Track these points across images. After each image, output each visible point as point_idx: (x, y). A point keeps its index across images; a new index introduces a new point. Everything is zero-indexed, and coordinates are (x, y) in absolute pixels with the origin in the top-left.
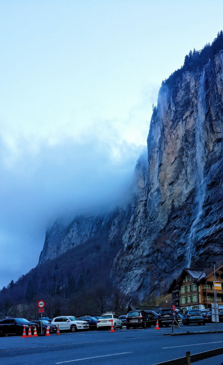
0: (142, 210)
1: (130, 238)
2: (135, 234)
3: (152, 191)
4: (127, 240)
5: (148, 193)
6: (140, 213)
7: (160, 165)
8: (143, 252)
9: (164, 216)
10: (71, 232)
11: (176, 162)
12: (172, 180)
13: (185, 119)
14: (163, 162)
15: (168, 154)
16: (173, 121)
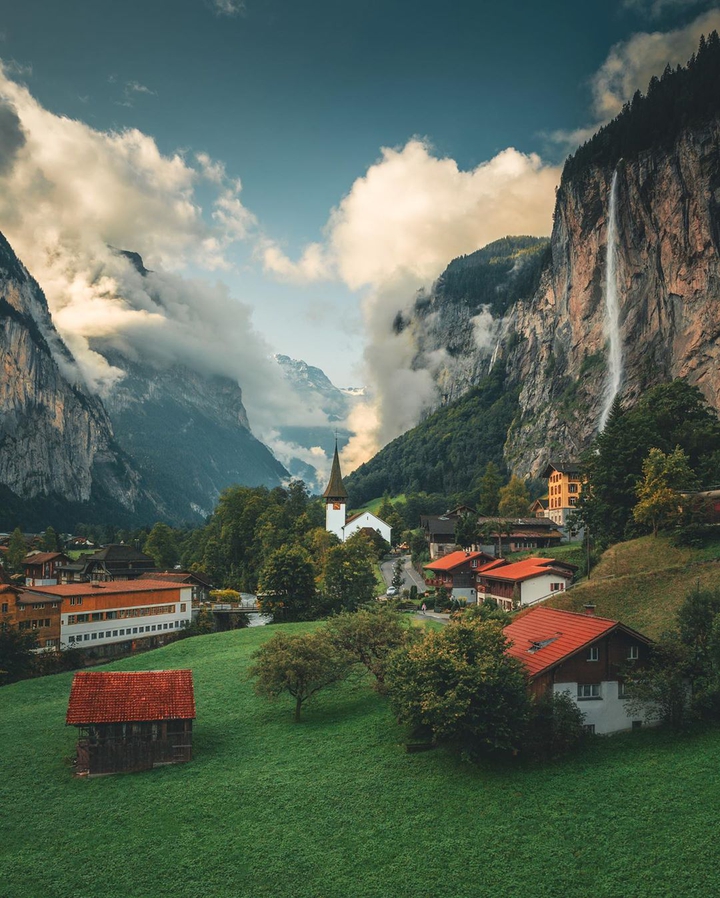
0: (545, 355)
1: (530, 397)
2: (536, 392)
3: (560, 325)
4: (526, 401)
5: (554, 329)
6: (544, 360)
7: (570, 288)
8: (547, 422)
9: (577, 367)
10: (442, 377)
11: (591, 287)
12: (587, 313)
13: (599, 228)
14: (574, 284)
15: (580, 274)
16: (583, 228)
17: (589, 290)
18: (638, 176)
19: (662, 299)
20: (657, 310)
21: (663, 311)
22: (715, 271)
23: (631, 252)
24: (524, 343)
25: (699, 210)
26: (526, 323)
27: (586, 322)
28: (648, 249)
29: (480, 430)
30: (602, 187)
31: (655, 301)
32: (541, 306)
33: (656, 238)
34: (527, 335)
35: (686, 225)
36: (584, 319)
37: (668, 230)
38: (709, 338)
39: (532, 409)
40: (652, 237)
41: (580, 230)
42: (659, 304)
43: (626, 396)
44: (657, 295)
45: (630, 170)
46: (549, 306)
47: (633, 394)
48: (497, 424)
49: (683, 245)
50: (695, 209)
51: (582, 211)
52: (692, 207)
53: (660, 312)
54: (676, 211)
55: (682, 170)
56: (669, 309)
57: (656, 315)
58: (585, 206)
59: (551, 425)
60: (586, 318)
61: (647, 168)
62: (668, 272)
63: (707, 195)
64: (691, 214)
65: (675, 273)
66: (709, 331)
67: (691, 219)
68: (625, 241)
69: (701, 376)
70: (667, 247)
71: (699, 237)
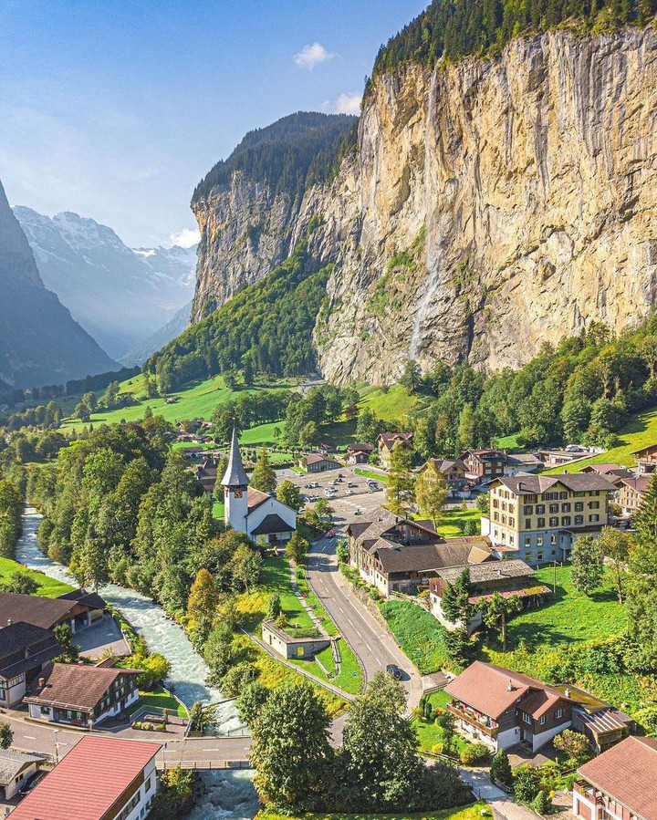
0: (352, 246)
1: (337, 286)
2: (344, 282)
3: (367, 218)
4: (334, 289)
5: (361, 221)
6: (351, 251)
7: (378, 182)
8: (356, 312)
9: (383, 260)
11: (400, 184)
12: (394, 208)
13: (412, 126)
14: (383, 179)
15: (389, 170)
16: (396, 124)
17: (398, 186)
18: (461, 82)
19: (477, 208)
20: (472, 219)
21: (478, 220)
22: (536, 189)
23: (448, 158)
24: (325, 226)
25: (525, 126)
26: (325, 207)
27: (393, 218)
28: (465, 157)
29: (289, 313)
30: (420, 86)
31: (471, 209)
32: (341, 191)
33: (474, 147)
34: (326, 218)
35: (509, 139)
36: (391, 215)
37: (489, 141)
38: (524, 252)
39: (341, 297)
40: (470, 144)
41: (391, 126)
42: (474, 213)
43: (441, 300)
44: (473, 205)
45: (453, 73)
46: (348, 193)
47: (447, 299)
48: (304, 308)
49: (504, 158)
50: (521, 124)
51: (395, 107)
52: (517, 123)
53: (475, 221)
54: (499, 123)
55: (509, 83)
56: (485, 218)
57: (471, 222)
58: (399, 103)
59: (360, 315)
60: (392, 214)
61: (472, 74)
62: (486, 182)
63: (533, 112)
64: (515, 129)
65: (493, 184)
66: (525, 245)
67: (515, 134)
68: (442, 145)
69: (515, 288)
70: (486, 158)
71: (521, 153)
